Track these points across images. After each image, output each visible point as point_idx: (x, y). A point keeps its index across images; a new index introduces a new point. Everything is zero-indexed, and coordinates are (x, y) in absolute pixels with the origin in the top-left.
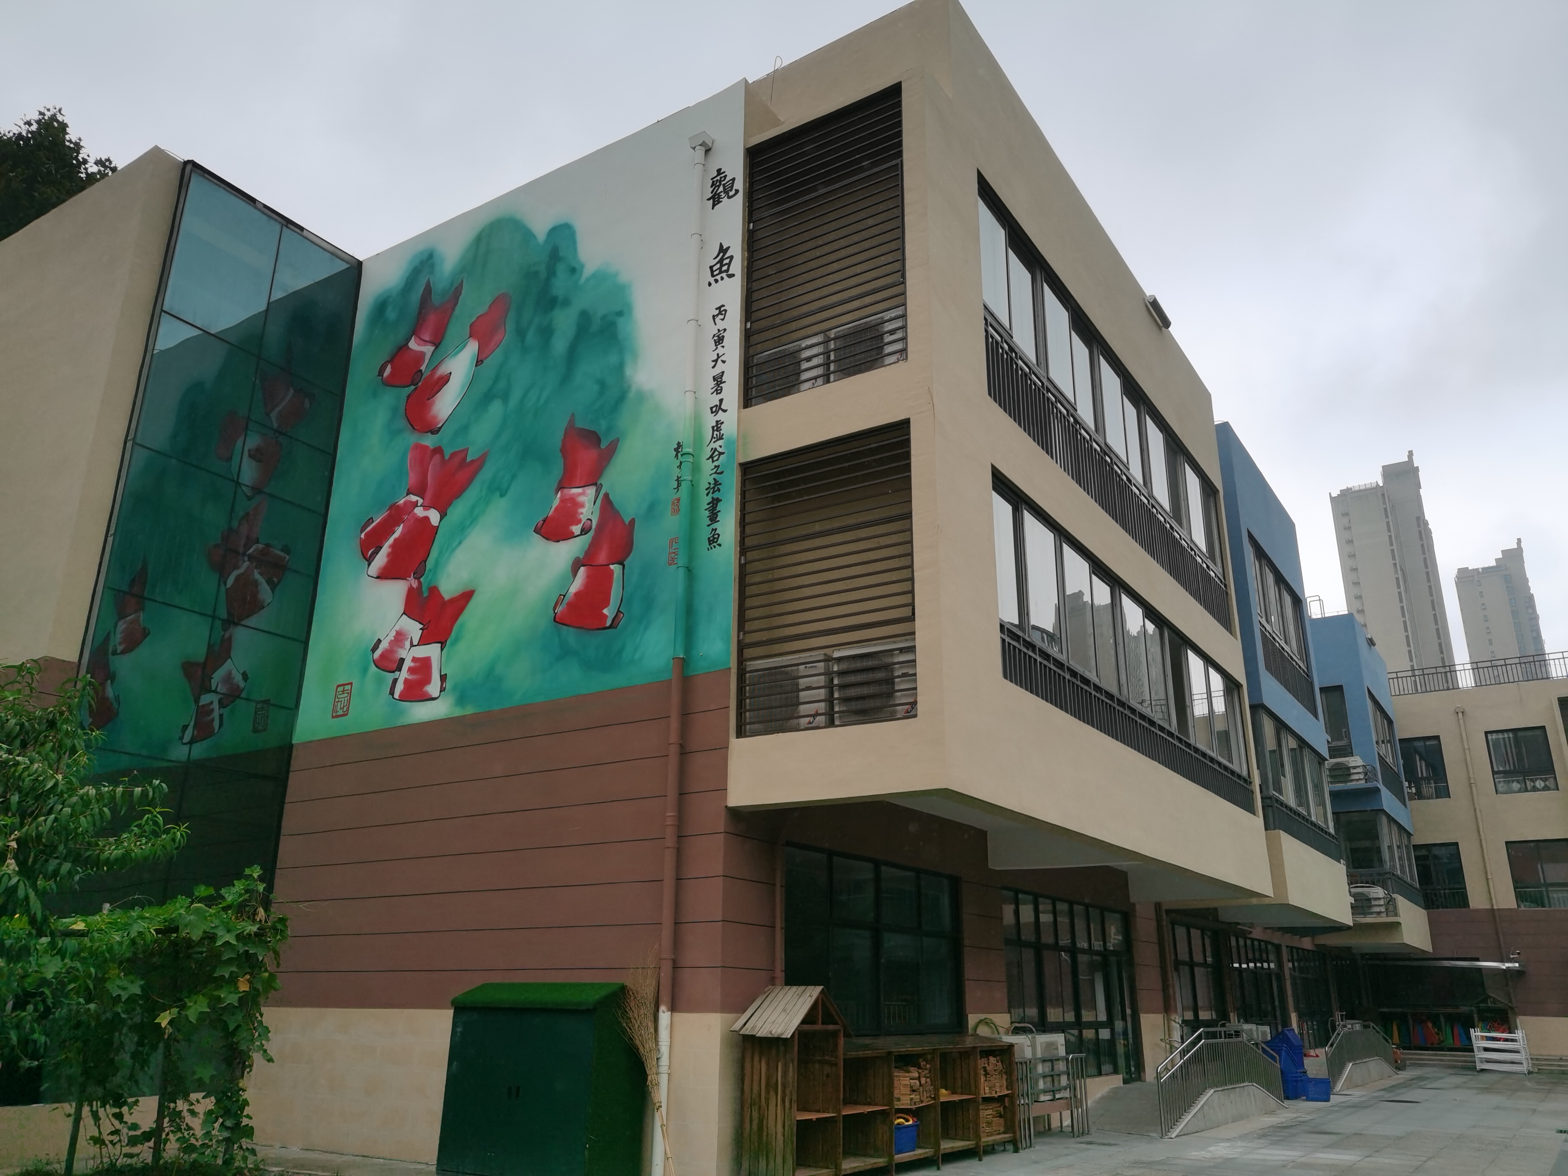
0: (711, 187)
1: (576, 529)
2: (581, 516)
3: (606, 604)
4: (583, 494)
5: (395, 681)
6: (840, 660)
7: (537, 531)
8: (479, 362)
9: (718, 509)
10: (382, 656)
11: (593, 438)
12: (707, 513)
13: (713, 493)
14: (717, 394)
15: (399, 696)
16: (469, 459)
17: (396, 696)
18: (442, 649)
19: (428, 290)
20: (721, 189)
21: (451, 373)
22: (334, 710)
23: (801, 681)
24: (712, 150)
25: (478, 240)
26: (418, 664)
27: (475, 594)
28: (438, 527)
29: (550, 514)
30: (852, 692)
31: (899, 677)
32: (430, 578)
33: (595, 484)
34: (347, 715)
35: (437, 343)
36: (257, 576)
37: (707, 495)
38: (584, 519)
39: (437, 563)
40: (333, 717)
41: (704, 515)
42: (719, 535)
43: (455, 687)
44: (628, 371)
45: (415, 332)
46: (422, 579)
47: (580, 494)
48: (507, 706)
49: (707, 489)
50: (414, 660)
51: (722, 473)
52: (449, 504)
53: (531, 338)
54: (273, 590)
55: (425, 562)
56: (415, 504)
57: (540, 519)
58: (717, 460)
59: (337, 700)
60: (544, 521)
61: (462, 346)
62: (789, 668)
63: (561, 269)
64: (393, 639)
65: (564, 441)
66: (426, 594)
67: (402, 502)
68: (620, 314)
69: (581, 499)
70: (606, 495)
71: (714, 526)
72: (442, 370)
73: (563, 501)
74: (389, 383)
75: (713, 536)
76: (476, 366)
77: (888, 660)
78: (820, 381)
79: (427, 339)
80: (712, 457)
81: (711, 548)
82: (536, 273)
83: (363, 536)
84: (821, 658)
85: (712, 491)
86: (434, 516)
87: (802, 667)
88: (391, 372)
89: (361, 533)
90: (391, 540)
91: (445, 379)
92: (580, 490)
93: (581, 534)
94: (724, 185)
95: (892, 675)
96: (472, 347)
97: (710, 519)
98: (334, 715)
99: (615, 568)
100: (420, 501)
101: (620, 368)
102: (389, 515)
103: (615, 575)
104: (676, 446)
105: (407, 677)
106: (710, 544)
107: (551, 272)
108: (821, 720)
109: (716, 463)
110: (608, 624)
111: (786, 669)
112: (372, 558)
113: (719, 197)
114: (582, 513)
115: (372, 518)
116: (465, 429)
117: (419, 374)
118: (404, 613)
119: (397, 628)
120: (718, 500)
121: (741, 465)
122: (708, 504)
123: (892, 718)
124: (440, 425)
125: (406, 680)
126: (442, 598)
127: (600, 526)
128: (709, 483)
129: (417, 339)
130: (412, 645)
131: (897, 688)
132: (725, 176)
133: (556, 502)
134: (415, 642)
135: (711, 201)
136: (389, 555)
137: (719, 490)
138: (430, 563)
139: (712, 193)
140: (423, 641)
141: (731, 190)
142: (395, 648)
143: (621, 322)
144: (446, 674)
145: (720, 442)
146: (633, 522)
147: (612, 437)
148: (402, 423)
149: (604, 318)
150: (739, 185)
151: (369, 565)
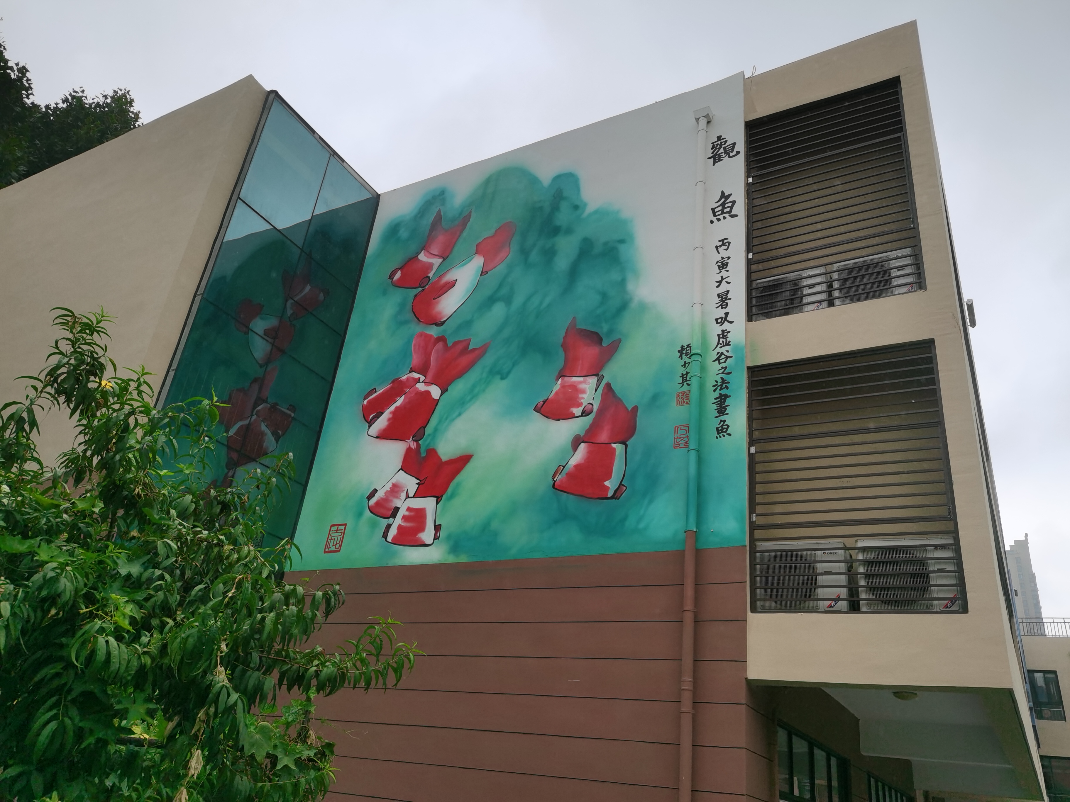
0: (712, 149)
1: (577, 411)
2: (582, 401)
3: (608, 476)
4: (584, 382)
5: (389, 526)
6: (864, 550)
7: (537, 409)
8: (483, 273)
9: (726, 404)
10: (377, 503)
11: (596, 338)
12: (715, 406)
13: (720, 390)
14: (722, 308)
15: (392, 540)
16: (470, 348)
17: (390, 538)
18: (437, 503)
19: (439, 217)
20: (722, 150)
21: (456, 280)
22: (327, 545)
23: (818, 565)
24: (712, 122)
25: (487, 182)
26: (412, 514)
27: (473, 457)
28: (438, 400)
29: (551, 396)
30: (878, 582)
31: (934, 572)
32: (428, 441)
33: (597, 375)
34: (339, 551)
35: (444, 256)
36: (263, 427)
37: (715, 391)
38: (585, 404)
39: (436, 430)
40: (325, 552)
41: (712, 409)
42: (728, 426)
43: (449, 537)
44: (630, 286)
45: (425, 247)
46: (420, 442)
47: (581, 382)
48: (503, 558)
49: (714, 386)
50: (409, 509)
51: (730, 373)
52: (450, 382)
53: (534, 256)
54: (277, 441)
55: (425, 428)
56: (418, 380)
57: (541, 400)
58: (725, 362)
59: (330, 537)
60: (545, 402)
61: (469, 258)
62: (805, 553)
63: (564, 207)
64: (389, 490)
65: (565, 338)
66: (423, 455)
67: (405, 377)
68: (622, 241)
69: (582, 386)
70: (608, 385)
71: (723, 418)
72: (449, 277)
73: (563, 386)
74: (400, 285)
75: (722, 426)
76: (481, 276)
77: (920, 555)
78: (825, 304)
79: (436, 253)
80: (718, 359)
81: (720, 437)
82: (541, 208)
83: (365, 402)
84: (841, 546)
85: (719, 388)
86: (435, 391)
87: (819, 553)
88: (401, 277)
89: (364, 400)
90: (392, 408)
91: (452, 284)
92: (581, 379)
93: (582, 416)
94: (724, 148)
95: (926, 569)
96: (478, 262)
97: (718, 412)
98: (326, 550)
99: (618, 448)
100: (422, 378)
101: (622, 283)
102: (391, 388)
103: (617, 453)
104: (680, 349)
105: (401, 523)
106: (718, 433)
107: (555, 208)
108: (843, 605)
109: (724, 365)
110: (610, 494)
111: (802, 553)
112: (373, 421)
113: (720, 156)
114: (584, 398)
115: (375, 389)
116: (468, 324)
117: (427, 279)
118: (401, 469)
119: (394, 481)
120: (726, 396)
121: (749, 368)
122: (715, 399)
123: (928, 610)
124: (444, 320)
125: (400, 527)
126: (439, 458)
127: (601, 410)
128: (717, 382)
129: (427, 253)
130: (407, 497)
131: (932, 582)
132: (726, 142)
133: (557, 387)
134: (411, 494)
135: (712, 159)
136: (389, 419)
137: (727, 387)
138: (429, 429)
139: (712, 153)
140: (418, 495)
141: (732, 152)
142: (391, 498)
143: (622, 248)
144: (440, 525)
145: (727, 348)
146: (635, 409)
147: (615, 337)
148: (410, 316)
149: (605, 244)
150: (741, 147)
151: (370, 427)
